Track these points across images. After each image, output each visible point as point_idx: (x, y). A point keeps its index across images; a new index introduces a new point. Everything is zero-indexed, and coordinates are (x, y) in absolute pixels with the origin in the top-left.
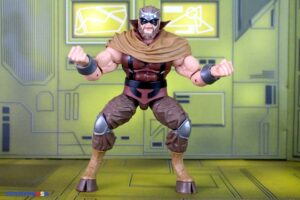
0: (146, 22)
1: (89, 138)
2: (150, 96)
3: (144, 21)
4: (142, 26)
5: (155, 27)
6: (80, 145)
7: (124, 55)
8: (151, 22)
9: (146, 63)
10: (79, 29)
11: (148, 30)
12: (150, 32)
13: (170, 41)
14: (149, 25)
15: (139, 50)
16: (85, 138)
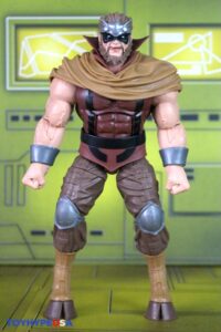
0: (112, 38)
1: (42, 233)
2: (120, 159)
3: (107, 37)
4: (106, 46)
5: (125, 46)
6: (27, 244)
7: (78, 89)
8: (119, 38)
9: (113, 101)
10: (25, 68)
11: (115, 50)
12: (118, 54)
13: (149, 67)
14: (116, 43)
15: (101, 80)
16: (35, 233)
